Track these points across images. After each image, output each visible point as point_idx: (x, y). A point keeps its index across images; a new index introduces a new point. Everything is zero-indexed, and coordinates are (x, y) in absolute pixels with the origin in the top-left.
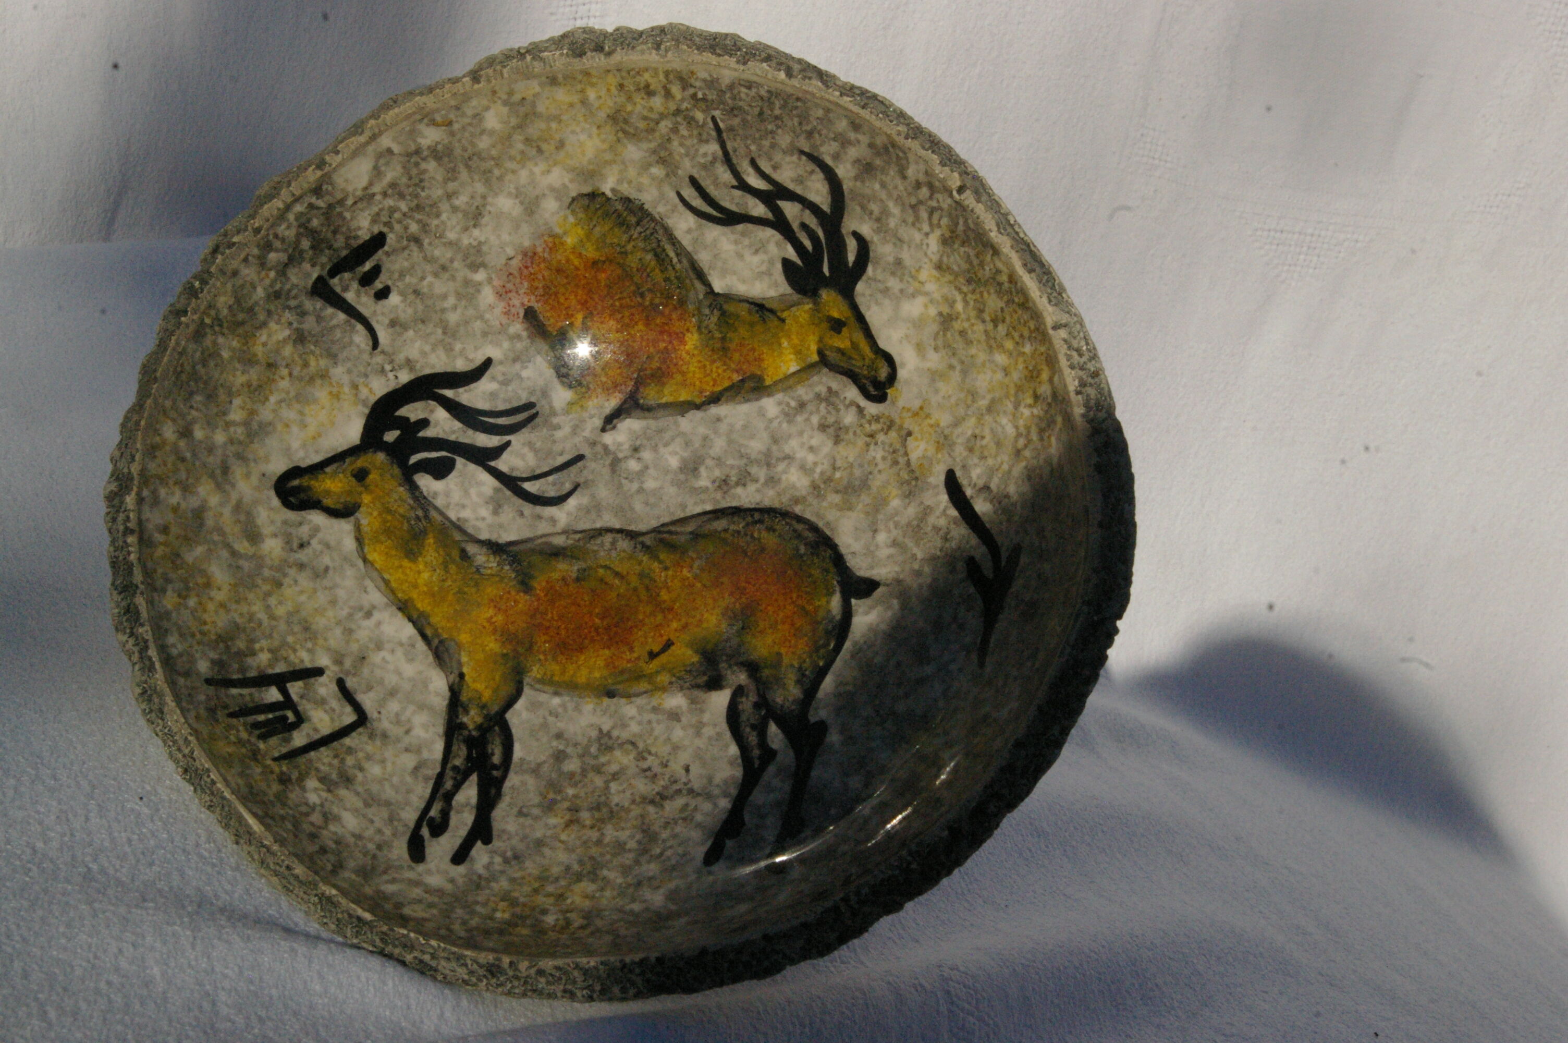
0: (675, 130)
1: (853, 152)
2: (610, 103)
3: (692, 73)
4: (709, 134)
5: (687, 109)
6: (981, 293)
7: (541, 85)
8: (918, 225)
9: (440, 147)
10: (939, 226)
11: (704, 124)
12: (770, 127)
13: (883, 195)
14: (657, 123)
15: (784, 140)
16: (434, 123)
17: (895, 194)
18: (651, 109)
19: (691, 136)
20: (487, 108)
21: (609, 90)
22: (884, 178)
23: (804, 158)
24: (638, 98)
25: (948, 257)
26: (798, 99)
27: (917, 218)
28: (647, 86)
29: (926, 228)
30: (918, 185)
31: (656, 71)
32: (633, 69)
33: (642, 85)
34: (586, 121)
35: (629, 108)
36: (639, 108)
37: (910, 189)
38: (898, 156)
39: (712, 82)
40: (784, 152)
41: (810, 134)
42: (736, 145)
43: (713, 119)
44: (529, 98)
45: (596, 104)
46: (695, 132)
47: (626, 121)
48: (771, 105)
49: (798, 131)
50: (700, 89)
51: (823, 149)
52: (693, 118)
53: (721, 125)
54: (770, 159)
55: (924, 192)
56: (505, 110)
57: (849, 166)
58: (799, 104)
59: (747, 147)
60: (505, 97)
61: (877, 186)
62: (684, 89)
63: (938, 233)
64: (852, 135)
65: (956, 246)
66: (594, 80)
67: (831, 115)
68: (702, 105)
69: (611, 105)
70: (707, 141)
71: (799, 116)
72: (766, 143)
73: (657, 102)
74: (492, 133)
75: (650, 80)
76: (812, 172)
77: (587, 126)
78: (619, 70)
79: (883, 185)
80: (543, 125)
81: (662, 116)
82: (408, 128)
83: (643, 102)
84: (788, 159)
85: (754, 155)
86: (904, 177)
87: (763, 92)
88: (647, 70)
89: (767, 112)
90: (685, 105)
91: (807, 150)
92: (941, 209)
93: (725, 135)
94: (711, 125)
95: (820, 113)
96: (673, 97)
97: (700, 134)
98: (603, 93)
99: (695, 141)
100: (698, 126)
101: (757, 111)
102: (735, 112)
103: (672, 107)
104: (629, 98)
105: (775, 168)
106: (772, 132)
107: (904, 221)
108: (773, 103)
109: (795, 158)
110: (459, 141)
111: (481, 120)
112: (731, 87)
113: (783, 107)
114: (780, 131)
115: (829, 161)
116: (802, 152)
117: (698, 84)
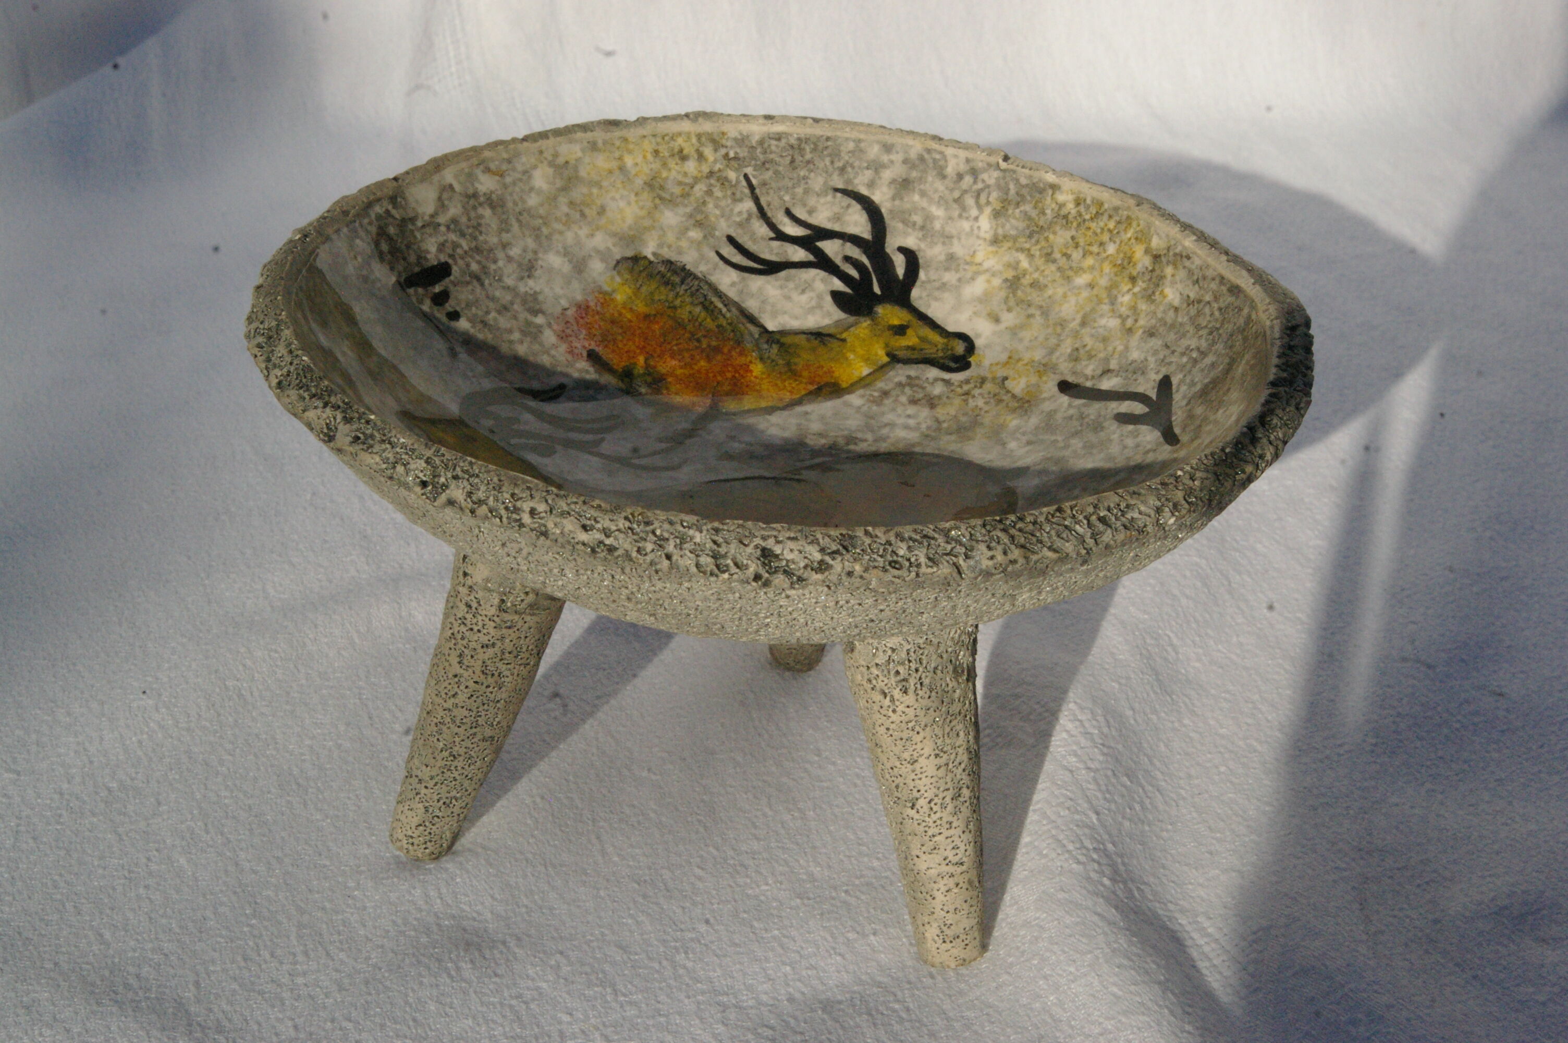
0: (709, 193)
1: (887, 175)
2: (646, 170)
3: (723, 134)
4: (742, 192)
5: (720, 170)
6: (1047, 239)
7: (583, 150)
8: (964, 215)
9: (494, 196)
10: (988, 203)
11: (738, 182)
12: (802, 173)
13: (924, 203)
14: (692, 187)
15: (817, 182)
16: (488, 170)
17: (936, 197)
18: (686, 174)
19: (725, 197)
20: (535, 167)
21: (645, 157)
22: (922, 187)
23: (839, 195)
24: (672, 163)
25: (1003, 226)
26: (828, 139)
27: (964, 208)
28: (681, 151)
29: (974, 212)
30: (960, 177)
31: (688, 135)
32: (667, 135)
33: (676, 150)
34: (624, 187)
35: (664, 174)
36: (673, 174)
37: (951, 185)
38: (935, 160)
39: (743, 140)
40: (818, 195)
41: (842, 170)
42: (769, 199)
43: (746, 177)
44: (573, 162)
45: (633, 172)
46: (729, 193)
47: (662, 188)
48: (801, 150)
49: (831, 169)
50: (732, 147)
51: (856, 181)
52: (726, 179)
53: (754, 181)
54: (805, 205)
55: (968, 179)
56: (550, 171)
57: (885, 189)
58: (829, 143)
59: (781, 198)
60: (550, 158)
61: (916, 197)
62: (716, 150)
63: (988, 211)
64: (885, 158)
65: (1010, 212)
66: (631, 146)
67: (862, 145)
68: (734, 164)
69: (648, 172)
70: (741, 200)
71: (830, 155)
72: (799, 190)
73: (691, 166)
74: (539, 192)
75: (684, 145)
76: (848, 206)
77: (626, 193)
78: (654, 136)
79: (923, 194)
80: (585, 190)
81: (696, 180)
82: (467, 170)
83: (677, 168)
84: (822, 200)
85: (788, 205)
86: (944, 177)
87: (793, 141)
88: (680, 134)
89: (798, 158)
90: (718, 166)
91: (841, 186)
92: (988, 186)
93: (757, 191)
94: (744, 183)
95: (851, 146)
96: (706, 160)
97: (734, 194)
98: (639, 160)
99: (729, 201)
100: (732, 186)
101: (789, 159)
102: (767, 166)
103: (705, 169)
104: (665, 165)
105: (810, 212)
106: (805, 178)
107: (950, 218)
108: (804, 149)
109: (829, 198)
110: (511, 194)
111: (530, 177)
112: (761, 142)
113: (814, 150)
114: (812, 175)
115: (864, 191)
116: (837, 190)
117: (729, 144)
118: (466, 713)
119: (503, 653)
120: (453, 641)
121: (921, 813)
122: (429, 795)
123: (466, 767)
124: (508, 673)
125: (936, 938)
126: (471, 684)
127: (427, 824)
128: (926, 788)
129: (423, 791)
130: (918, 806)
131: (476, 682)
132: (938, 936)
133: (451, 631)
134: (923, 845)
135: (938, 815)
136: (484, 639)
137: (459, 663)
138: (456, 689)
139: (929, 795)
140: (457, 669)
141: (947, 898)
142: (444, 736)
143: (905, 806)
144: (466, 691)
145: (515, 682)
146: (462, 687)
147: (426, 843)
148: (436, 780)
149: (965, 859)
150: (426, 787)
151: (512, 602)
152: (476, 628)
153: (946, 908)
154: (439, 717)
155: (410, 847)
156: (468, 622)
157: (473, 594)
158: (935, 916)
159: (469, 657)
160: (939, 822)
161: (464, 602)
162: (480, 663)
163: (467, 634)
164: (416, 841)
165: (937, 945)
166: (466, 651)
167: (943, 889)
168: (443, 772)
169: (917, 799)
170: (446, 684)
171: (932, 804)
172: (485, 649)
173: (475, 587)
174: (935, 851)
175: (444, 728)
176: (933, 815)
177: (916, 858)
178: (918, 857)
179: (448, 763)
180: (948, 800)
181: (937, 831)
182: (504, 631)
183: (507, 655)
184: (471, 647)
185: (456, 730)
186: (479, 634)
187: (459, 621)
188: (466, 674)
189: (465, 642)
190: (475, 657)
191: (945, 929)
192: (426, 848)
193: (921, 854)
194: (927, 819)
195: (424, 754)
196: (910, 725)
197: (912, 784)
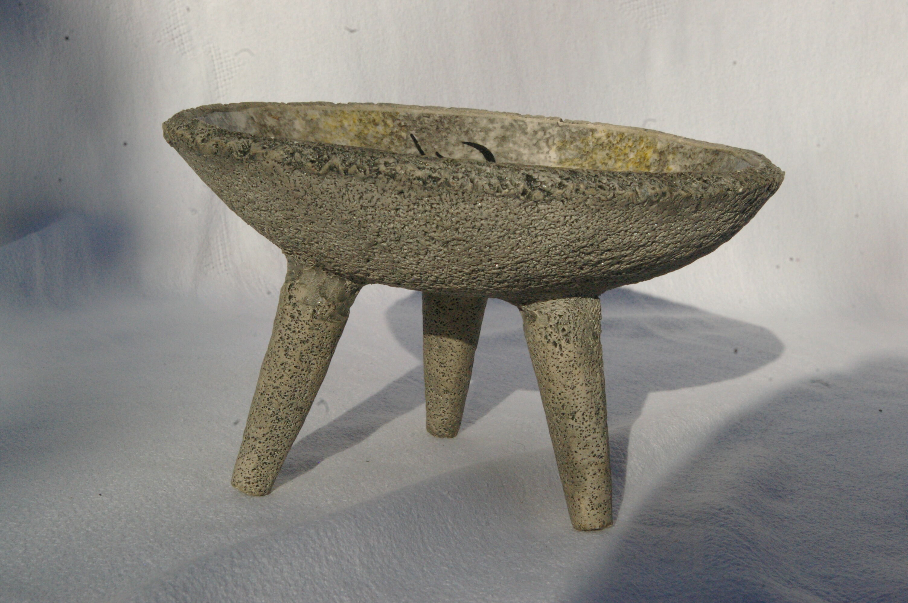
0: (392, 142)
1: (492, 134)
2: (355, 129)
3: (397, 113)
4: (410, 144)
5: (397, 132)
6: (591, 158)
7: (320, 115)
8: (540, 151)
9: (275, 128)
10: (554, 144)
11: (407, 138)
12: (444, 134)
13: (516, 147)
14: (382, 140)
15: (453, 139)
16: (270, 115)
17: (523, 144)
18: (377, 132)
19: (401, 145)
20: (295, 119)
21: (354, 122)
22: (514, 139)
23: (466, 145)
24: (369, 126)
25: (564, 154)
26: (457, 117)
27: (540, 148)
28: (374, 120)
29: (546, 149)
30: (535, 132)
31: (378, 113)
32: (366, 111)
33: (371, 120)
34: (344, 136)
35: (366, 132)
36: (371, 131)
37: (531, 137)
38: (520, 126)
39: (408, 116)
40: (454, 145)
41: (467, 133)
42: (426, 147)
43: (412, 135)
44: (315, 120)
45: (349, 128)
46: (403, 143)
47: (365, 138)
48: (442, 123)
49: (460, 133)
50: (402, 120)
51: (475, 138)
52: (401, 136)
53: (417, 138)
54: (447, 151)
55: (540, 134)
56: (304, 122)
57: (492, 142)
58: (458, 119)
59: (433, 147)
60: (303, 116)
61: (511, 145)
62: (394, 121)
63: (554, 148)
64: (491, 126)
65: (568, 147)
66: (346, 116)
67: (477, 119)
68: (405, 129)
69: (357, 130)
70: (410, 147)
71: (459, 125)
72: (443, 143)
73: (381, 129)
74: (299, 132)
75: (375, 118)
76: (472, 151)
77: (345, 139)
78: (359, 111)
79: (515, 143)
80: (323, 135)
81: (384, 136)
82: (260, 112)
83: (373, 129)
84: (456, 148)
85: (438, 150)
86: (526, 134)
87: (437, 118)
88: (373, 112)
89: (441, 127)
90: (395, 130)
91: (466, 141)
92: (553, 136)
93: (419, 143)
94: (411, 139)
95: (470, 120)
96: (389, 126)
97: (406, 144)
98: (352, 123)
99: (404, 148)
100: (404, 140)
101: (435, 128)
102: (423, 130)
103: (389, 131)
104: (365, 127)
105: (450, 154)
106: (445, 137)
107: (532, 154)
108: (443, 122)
109: (461, 147)
110: (284, 130)
111: (293, 123)
112: (419, 118)
113: (450, 122)
114: (449, 135)
115: (480, 143)
116: (464, 143)
117: (401, 118)
118: (288, 388)
119: (313, 347)
120: (281, 342)
121: (578, 422)
122: (262, 448)
123: (285, 428)
124: (314, 362)
125: (588, 507)
126: (292, 368)
127: (259, 468)
128: (581, 405)
129: (258, 445)
130: (576, 417)
131: (296, 367)
132: (589, 505)
133: (280, 336)
134: (579, 444)
135: (588, 423)
136: (302, 337)
137: (285, 355)
138: (282, 373)
139: (583, 409)
140: (284, 359)
141: (594, 479)
142: (274, 405)
143: (568, 418)
144: (289, 373)
145: (318, 369)
146: (287, 371)
147: (257, 482)
148: (267, 436)
149: (603, 454)
150: (260, 442)
151: (320, 311)
152: (297, 330)
153: (593, 486)
154: (270, 394)
155: (248, 485)
156: (292, 327)
157: (296, 308)
158: (587, 492)
159: (292, 350)
160: (588, 428)
161: (289, 315)
162: (299, 353)
163: (291, 335)
164: (251, 480)
165: (588, 512)
166: (290, 346)
167: (592, 473)
168: (271, 431)
169: (575, 413)
170: (276, 371)
171: (585, 416)
172: (302, 344)
173: (297, 304)
174: (586, 447)
175: (274, 400)
176: (585, 423)
177: (575, 454)
178: (576, 452)
179: (274, 424)
180: (593, 413)
181: (587, 433)
182: (315, 331)
183: (315, 348)
184: (294, 343)
185: (281, 400)
186: (299, 334)
187: (286, 328)
188: (289, 361)
189: (289, 341)
190: (296, 350)
191: (593, 500)
192: (257, 486)
193: (578, 450)
194: (582, 426)
195: (259, 421)
196: (572, 363)
197: (572, 403)
